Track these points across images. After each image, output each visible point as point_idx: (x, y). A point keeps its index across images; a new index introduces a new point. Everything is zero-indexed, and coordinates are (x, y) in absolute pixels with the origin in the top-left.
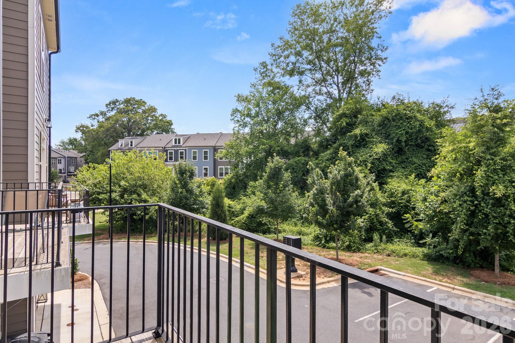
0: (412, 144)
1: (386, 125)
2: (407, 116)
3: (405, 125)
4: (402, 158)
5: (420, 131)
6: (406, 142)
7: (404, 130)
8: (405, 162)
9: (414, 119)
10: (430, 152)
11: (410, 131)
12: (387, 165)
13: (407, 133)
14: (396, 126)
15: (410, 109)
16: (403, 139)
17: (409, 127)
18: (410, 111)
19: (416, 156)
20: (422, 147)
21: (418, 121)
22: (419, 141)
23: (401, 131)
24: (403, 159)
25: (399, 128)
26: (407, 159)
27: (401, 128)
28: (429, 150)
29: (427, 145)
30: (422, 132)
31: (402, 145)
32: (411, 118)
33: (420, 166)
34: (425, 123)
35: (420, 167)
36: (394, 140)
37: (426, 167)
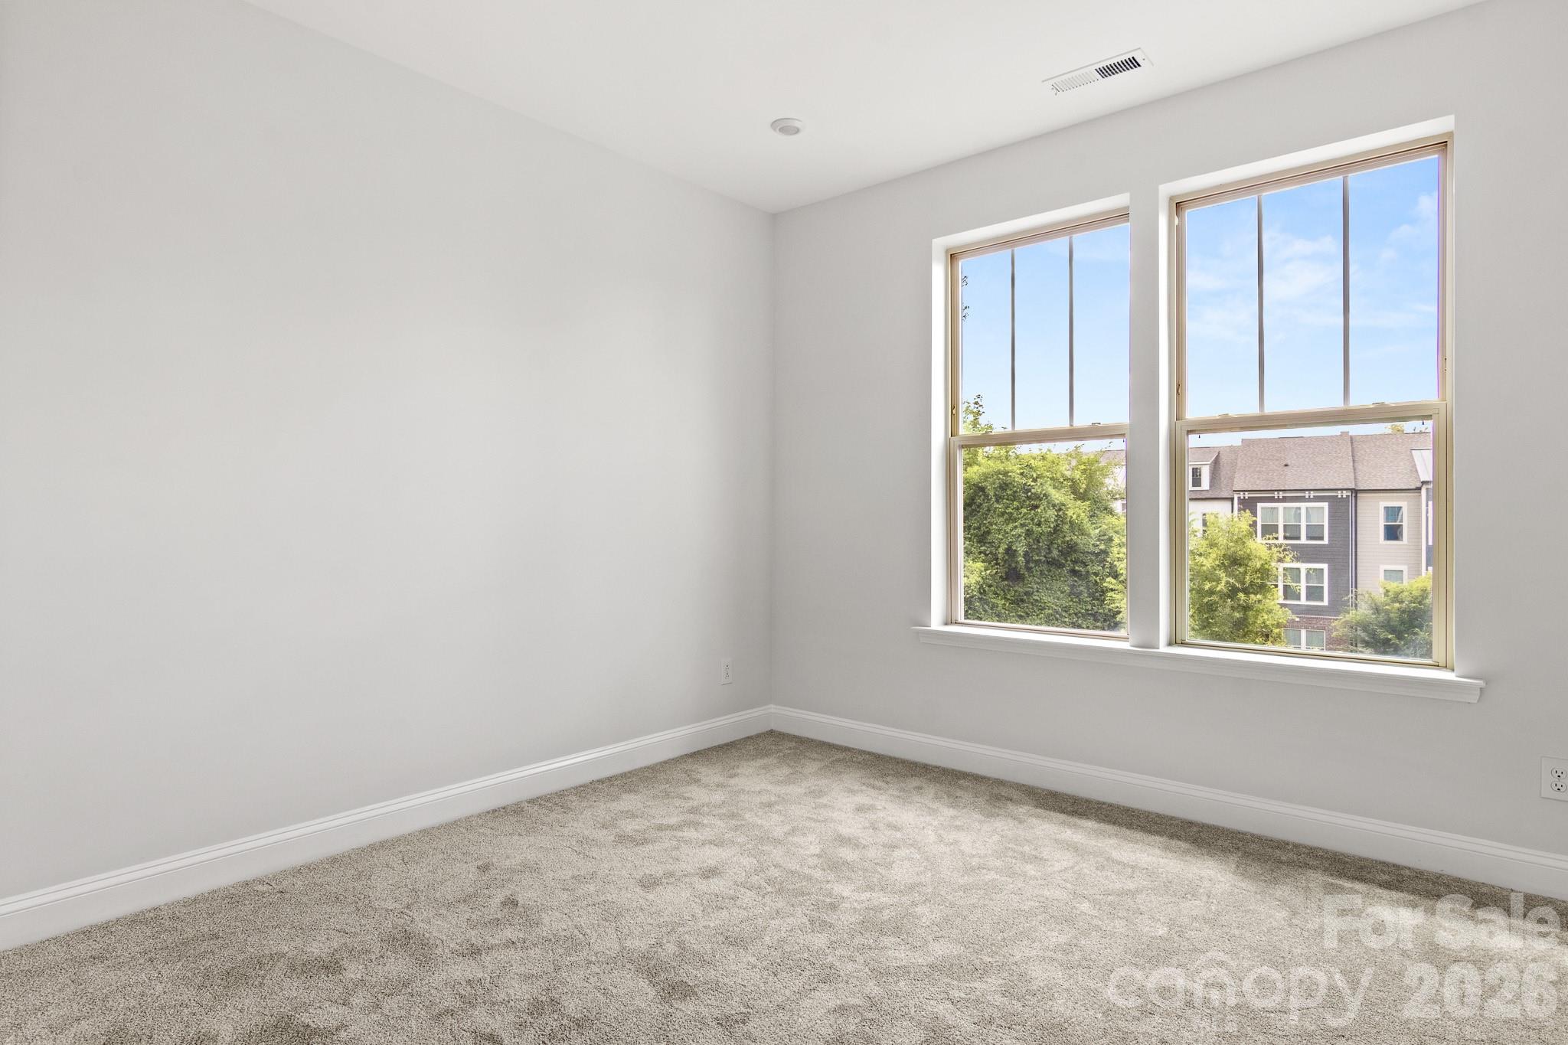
0: (1040, 560)
1: (980, 506)
2: (1029, 494)
3: (1025, 514)
4: (1016, 591)
5: (1056, 530)
6: (1026, 554)
7: (1022, 525)
8: (1022, 601)
9: (1044, 502)
10: (1076, 579)
11: (1035, 528)
12: (985, 611)
13: (1029, 533)
14: (1003, 514)
15: (1035, 476)
16: (1021, 548)
17: (1032, 520)
18: (1035, 480)
19: (1047, 589)
20: (1060, 566)
21: (1054, 506)
22: (1055, 553)
23: (1016, 527)
24: (1019, 595)
25: (1011, 519)
26: (1027, 593)
27: (1015, 520)
28: (1074, 572)
29: (1071, 561)
30: (1062, 532)
31: (1017, 562)
32: (1038, 497)
33: (1057, 613)
34: (1067, 509)
35: (1058, 616)
36: (1001, 550)
37: (1070, 615)
